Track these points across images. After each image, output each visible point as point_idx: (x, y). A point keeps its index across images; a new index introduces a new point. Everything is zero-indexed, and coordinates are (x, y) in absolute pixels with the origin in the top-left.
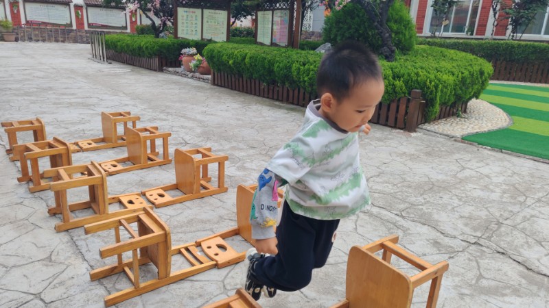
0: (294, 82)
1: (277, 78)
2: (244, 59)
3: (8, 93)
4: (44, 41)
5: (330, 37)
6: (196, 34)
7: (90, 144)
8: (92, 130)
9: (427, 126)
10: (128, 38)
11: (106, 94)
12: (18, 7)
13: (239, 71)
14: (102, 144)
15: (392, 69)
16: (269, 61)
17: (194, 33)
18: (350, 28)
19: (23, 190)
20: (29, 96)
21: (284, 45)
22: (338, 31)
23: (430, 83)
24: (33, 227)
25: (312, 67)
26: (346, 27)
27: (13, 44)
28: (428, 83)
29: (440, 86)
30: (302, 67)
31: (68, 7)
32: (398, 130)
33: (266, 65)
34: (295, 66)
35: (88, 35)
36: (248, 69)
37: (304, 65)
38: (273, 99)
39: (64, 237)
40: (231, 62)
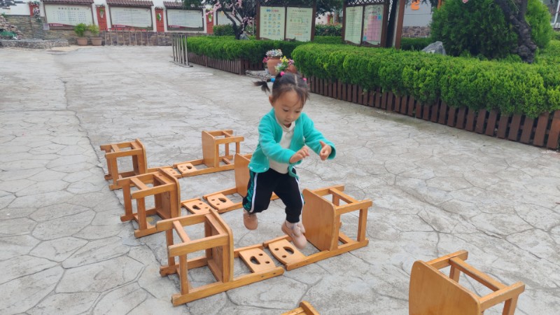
0: (404, 88)
1: (381, 84)
2: (342, 61)
3: (101, 102)
4: (127, 44)
5: (440, 34)
6: (278, 34)
7: (189, 168)
8: (188, 148)
10: (210, 41)
11: (194, 102)
12: (104, 11)
13: (334, 76)
14: (202, 168)
15: (542, 74)
16: (373, 65)
17: (277, 32)
18: (467, 23)
19: (126, 232)
20: (121, 106)
21: (376, 44)
22: (451, 27)
24: (145, 295)
25: (429, 71)
26: (462, 22)
27: (100, 48)
30: (416, 72)
31: (149, 10)
32: (549, 152)
33: (369, 70)
34: (406, 71)
35: (168, 37)
36: (345, 74)
37: (418, 69)
38: (374, 106)
40: (325, 66)
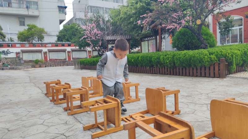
1: (154, 64)
2: (138, 58)
5: (175, 46)
9: (231, 75)
13: (136, 64)
16: (150, 57)
22: (179, 43)
23: (229, 54)
24: (58, 114)
25: (169, 56)
26: (182, 40)
27: (45, 68)
28: (228, 55)
29: (234, 55)
31: (65, 52)
32: (216, 79)
33: (148, 59)
34: (161, 57)
35: (73, 62)
36: (140, 62)
37: (166, 56)
38: (152, 73)
39: (71, 117)
40: (133, 60)
